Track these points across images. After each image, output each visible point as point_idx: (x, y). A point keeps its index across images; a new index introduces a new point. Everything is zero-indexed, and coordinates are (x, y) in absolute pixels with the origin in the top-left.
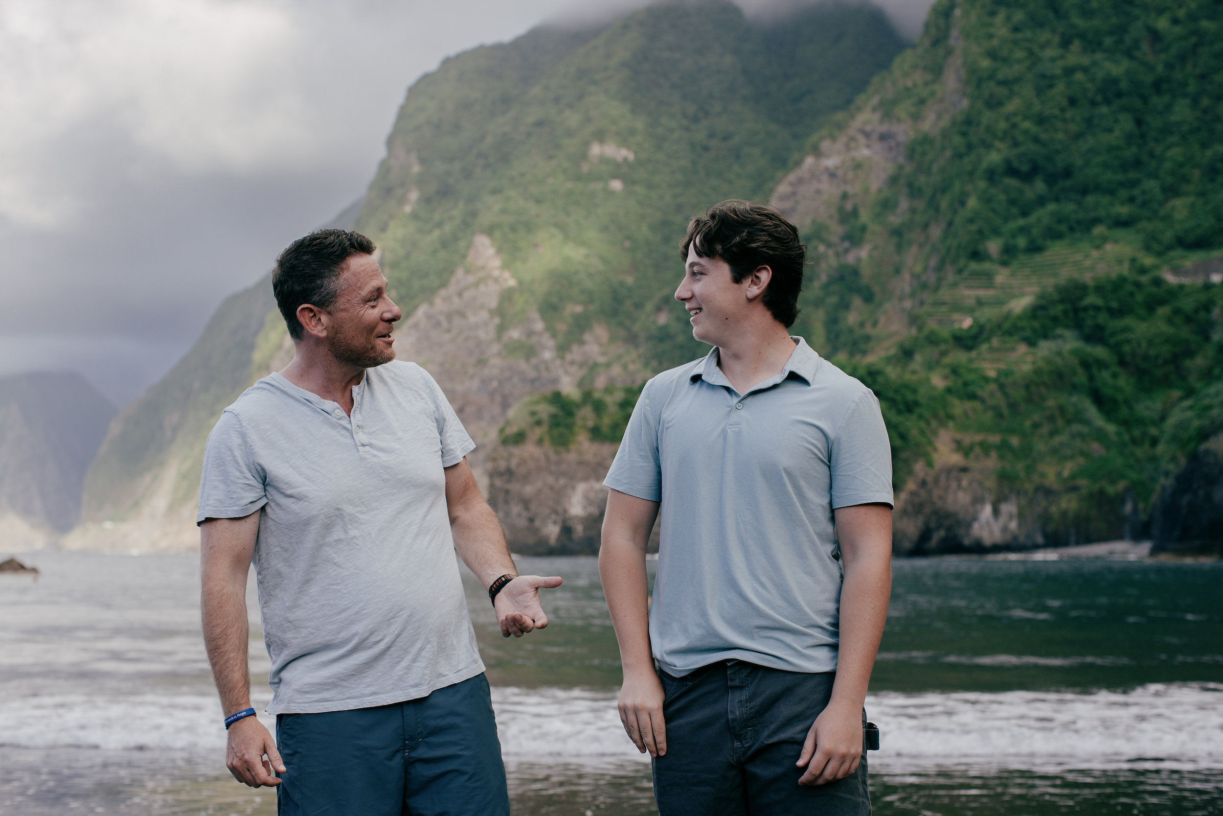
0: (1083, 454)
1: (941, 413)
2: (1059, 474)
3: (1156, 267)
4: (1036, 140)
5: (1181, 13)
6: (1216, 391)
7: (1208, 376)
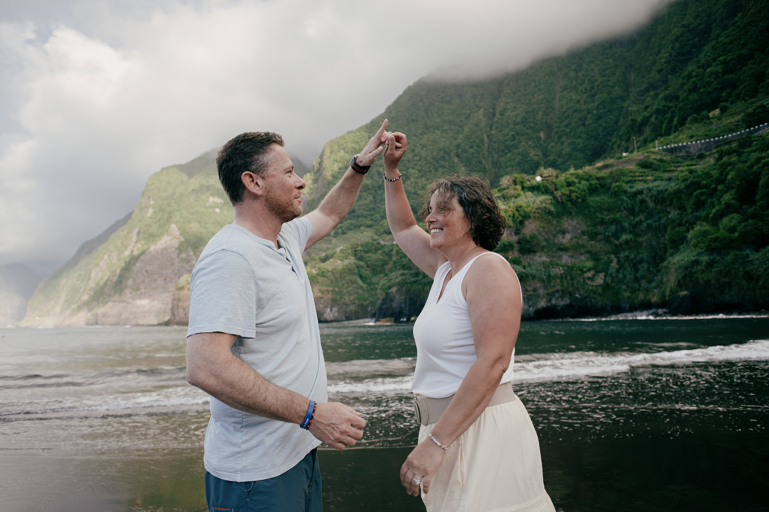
0: (357, 293)
1: (315, 281)
2: (350, 299)
3: (378, 239)
6: (393, 275)
7: (391, 270)
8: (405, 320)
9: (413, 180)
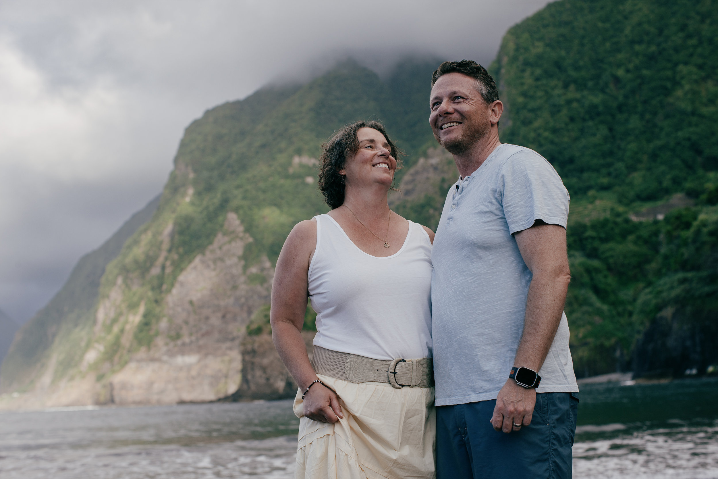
0: (590, 323)
2: (576, 336)
3: (626, 212)
4: (552, 142)
5: (631, 66)
6: (664, 282)
7: (659, 274)
8: (694, 372)
9: (687, 87)
